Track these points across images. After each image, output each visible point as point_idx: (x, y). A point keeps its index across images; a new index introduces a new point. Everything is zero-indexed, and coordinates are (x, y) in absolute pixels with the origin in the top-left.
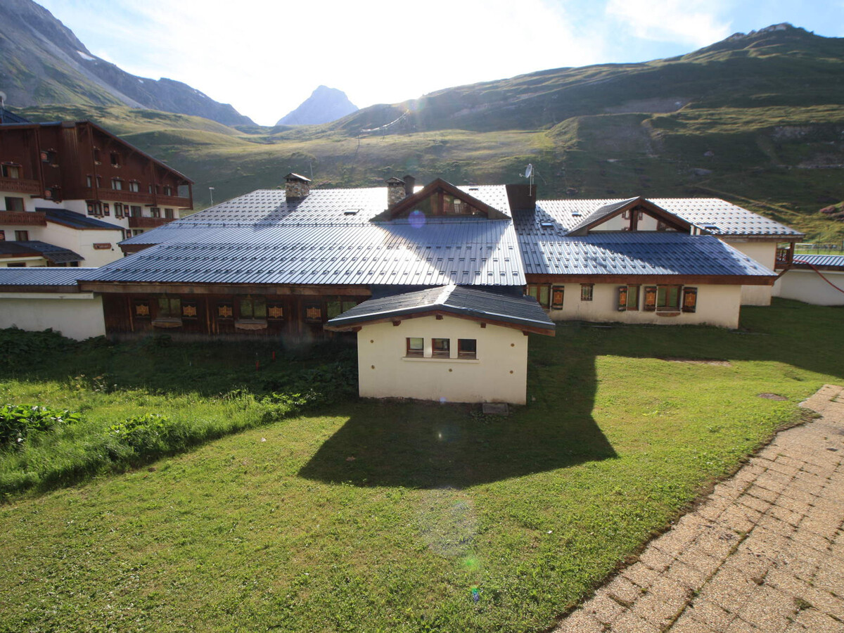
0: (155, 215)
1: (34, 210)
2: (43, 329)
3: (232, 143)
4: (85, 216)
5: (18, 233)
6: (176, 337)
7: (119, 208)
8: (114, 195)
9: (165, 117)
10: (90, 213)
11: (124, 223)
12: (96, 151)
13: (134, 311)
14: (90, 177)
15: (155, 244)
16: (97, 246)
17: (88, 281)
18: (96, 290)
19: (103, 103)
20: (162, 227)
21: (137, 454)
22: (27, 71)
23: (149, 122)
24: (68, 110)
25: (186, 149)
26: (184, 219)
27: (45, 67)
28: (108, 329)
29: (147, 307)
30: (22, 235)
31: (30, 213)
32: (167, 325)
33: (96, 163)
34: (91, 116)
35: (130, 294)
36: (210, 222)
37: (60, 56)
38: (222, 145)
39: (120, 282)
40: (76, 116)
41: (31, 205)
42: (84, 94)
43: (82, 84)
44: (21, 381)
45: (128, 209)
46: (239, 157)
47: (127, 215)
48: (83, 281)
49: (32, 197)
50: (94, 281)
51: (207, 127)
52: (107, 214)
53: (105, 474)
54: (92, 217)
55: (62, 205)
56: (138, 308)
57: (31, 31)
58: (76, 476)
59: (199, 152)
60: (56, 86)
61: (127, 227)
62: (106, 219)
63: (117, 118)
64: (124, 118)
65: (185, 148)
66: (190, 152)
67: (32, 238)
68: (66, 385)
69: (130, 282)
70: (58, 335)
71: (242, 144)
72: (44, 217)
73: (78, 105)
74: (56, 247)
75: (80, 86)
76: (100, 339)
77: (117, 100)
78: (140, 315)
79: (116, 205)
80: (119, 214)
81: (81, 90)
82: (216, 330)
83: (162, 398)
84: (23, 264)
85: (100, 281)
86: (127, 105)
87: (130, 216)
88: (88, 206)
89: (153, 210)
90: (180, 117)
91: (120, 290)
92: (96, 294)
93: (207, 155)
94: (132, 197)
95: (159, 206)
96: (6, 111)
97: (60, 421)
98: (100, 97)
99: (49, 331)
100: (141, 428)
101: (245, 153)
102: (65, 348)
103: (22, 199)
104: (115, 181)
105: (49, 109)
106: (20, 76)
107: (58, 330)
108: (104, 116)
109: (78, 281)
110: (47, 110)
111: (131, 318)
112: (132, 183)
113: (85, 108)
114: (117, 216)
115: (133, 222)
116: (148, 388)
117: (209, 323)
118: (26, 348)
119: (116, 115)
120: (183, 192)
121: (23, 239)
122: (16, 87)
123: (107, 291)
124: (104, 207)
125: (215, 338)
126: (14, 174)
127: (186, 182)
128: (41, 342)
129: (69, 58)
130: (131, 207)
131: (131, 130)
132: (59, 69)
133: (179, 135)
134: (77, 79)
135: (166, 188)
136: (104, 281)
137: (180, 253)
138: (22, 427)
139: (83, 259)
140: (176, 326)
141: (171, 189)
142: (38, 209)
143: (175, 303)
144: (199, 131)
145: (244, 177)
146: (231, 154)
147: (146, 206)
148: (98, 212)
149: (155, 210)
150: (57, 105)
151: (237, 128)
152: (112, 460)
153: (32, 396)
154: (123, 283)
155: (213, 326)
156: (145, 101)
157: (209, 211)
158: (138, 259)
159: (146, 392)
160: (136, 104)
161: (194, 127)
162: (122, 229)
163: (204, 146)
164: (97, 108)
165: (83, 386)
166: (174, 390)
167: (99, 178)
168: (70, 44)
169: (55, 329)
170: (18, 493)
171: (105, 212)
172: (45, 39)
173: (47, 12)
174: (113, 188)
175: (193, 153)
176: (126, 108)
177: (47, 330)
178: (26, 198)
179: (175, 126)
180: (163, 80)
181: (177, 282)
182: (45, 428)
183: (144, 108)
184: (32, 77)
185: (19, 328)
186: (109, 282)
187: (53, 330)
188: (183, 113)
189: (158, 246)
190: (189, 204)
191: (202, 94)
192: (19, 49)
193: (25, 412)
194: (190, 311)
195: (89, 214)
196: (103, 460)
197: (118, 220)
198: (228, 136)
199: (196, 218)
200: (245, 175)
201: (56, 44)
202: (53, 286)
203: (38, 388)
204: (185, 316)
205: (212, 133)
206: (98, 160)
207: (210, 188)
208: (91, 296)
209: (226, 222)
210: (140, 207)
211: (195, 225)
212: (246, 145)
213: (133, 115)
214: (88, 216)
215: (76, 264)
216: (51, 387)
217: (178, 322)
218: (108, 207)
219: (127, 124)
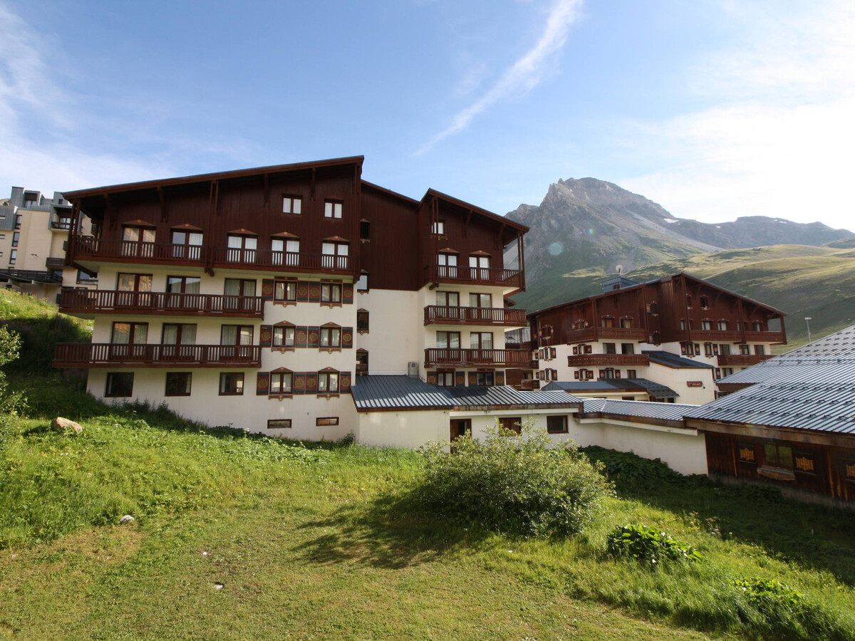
0: (743, 352)
1: (641, 353)
2: (653, 458)
3: (826, 263)
4: (679, 356)
5: (629, 371)
6: (788, 493)
7: (708, 347)
8: (704, 336)
9: (743, 254)
10: (684, 353)
11: (713, 361)
12: (689, 298)
13: (738, 455)
14: (683, 321)
15: (754, 384)
16: (690, 384)
17: (692, 418)
18: (699, 428)
19: (685, 255)
20: (759, 365)
21: (770, 626)
22: (629, 245)
23: (728, 262)
24: (658, 267)
25: (769, 280)
26: (784, 356)
27: (641, 238)
28: (710, 468)
29: (752, 452)
30: (632, 373)
31: (638, 355)
32: (776, 476)
33: (689, 308)
34: (676, 268)
35: (732, 435)
36: (818, 358)
37: (652, 227)
38: (812, 268)
39: (723, 421)
40: (664, 271)
41: (639, 348)
42: (669, 251)
43: (668, 244)
44: (645, 502)
45: (717, 347)
46: (837, 277)
47: (716, 353)
48: (688, 418)
49: (640, 342)
50: (698, 419)
51: (792, 253)
52: (698, 353)
53: (736, 634)
54: (685, 357)
55: (660, 348)
56: (741, 451)
57: (631, 215)
58: (707, 622)
59: (783, 281)
60: (648, 250)
61: (716, 366)
62: (697, 359)
63: (698, 265)
64: (704, 264)
65: (767, 279)
66: (774, 283)
67: (638, 376)
68: (681, 518)
69: (733, 422)
70: (665, 466)
71: (839, 262)
72: (647, 359)
73: (666, 262)
74: (656, 384)
75: (666, 246)
76: (703, 477)
77: (697, 250)
78: (744, 459)
79: (706, 345)
80: (709, 353)
81: (668, 249)
82: (843, 493)
83: (786, 566)
84: (632, 398)
85: (703, 419)
86: (706, 251)
87: (719, 354)
88: (682, 347)
89: (742, 347)
90: (759, 250)
91: (723, 430)
92: (700, 431)
93: (794, 283)
94: (721, 336)
95: (748, 343)
96: (623, 278)
97: (685, 554)
98: (683, 250)
99: (658, 461)
100: (770, 595)
101: (846, 271)
102: (673, 480)
103: (632, 344)
104: (705, 322)
105: (644, 270)
106: (624, 250)
107: (665, 461)
108: (686, 266)
109: (684, 417)
110: (642, 271)
111: (734, 461)
112: (720, 322)
113: (670, 262)
114: (707, 355)
115: (722, 360)
116: (764, 546)
117: (831, 483)
118: (642, 473)
119: (697, 262)
120: (773, 326)
121: (632, 377)
122: (622, 259)
123: (711, 430)
124: (696, 347)
125: (842, 505)
126: (627, 326)
127: (777, 315)
128: (653, 469)
129: (658, 226)
130: (720, 345)
131: (710, 273)
132: (651, 237)
133: (760, 268)
134: (664, 241)
135: (754, 325)
136: (708, 420)
137: (785, 394)
138: (655, 549)
139: (678, 395)
140: (788, 480)
141: (761, 324)
142: (643, 352)
143: (786, 451)
144: (782, 259)
145: (847, 299)
146: (825, 276)
147: (735, 343)
148: (690, 352)
149: (744, 347)
150: (649, 266)
151: (831, 246)
152: (742, 621)
153: (654, 520)
154: (726, 423)
155: (839, 488)
156: (724, 245)
157: (814, 345)
158: (739, 399)
159: (764, 552)
160: (715, 248)
161: (777, 256)
162: (712, 368)
163: (789, 274)
164: (680, 261)
165: (696, 524)
166: (798, 560)
167: (691, 321)
168: (659, 215)
169: (663, 460)
170: (658, 615)
171: (696, 352)
172: (641, 218)
173: (641, 197)
174: (703, 329)
175: (777, 283)
176: (706, 254)
177: (657, 459)
178: (634, 342)
179: (755, 260)
180: (740, 219)
181: (787, 427)
182: (674, 557)
183: (722, 250)
184: (632, 248)
185: (635, 454)
186: (713, 420)
187: (661, 460)
188: (763, 245)
189: (759, 386)
190: (781, 339)
191: (784, 220)
192: (623, 231)
193: (656, 535)
194: (805, 464)
195: (683, 355)
196: (732, 616)
197: (708, 358)
198: (819, 257)
199: (799, 354)
200: (847, 297)
201: (649, 219)
202: (663, 419)
203: (657, 513)
204: (798, 469)
205: (799, 258)
206: (690, 306)
207: (806, 318)
208: (695, 433)
209: (841, 357)
210: (728, 345)
211: (799, 362)
212: (846, 262)
213: (712, 259)
214: (681, 356)
215: (672, 400)
216: (668, 516)
217: (789, 475)
218: (699, 347)
219: (707, 268)
